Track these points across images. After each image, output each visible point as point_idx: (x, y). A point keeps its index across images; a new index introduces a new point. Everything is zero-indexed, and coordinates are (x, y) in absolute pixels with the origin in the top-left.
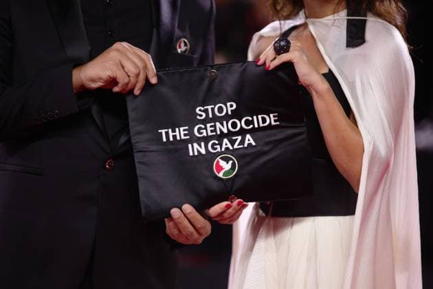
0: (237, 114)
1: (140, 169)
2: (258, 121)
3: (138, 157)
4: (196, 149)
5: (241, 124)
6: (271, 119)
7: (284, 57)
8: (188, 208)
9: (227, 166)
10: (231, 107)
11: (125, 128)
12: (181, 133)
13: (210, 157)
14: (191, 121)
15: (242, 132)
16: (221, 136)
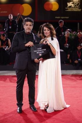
0: (42, 49)
1: (32, 55)
2: (44, 50)
3: (32, 54)
4: (37, 53)
5: (42, 50)
6: (45, 50)
7: (46, 43)
8: (36, 59)
9: (41, 55)
10: (41, 48)
11: (30, 50)
12: (36, 51)
13: (39, 54)
14: (37, 50)
15: (42, 51)
16: (40, 51)
